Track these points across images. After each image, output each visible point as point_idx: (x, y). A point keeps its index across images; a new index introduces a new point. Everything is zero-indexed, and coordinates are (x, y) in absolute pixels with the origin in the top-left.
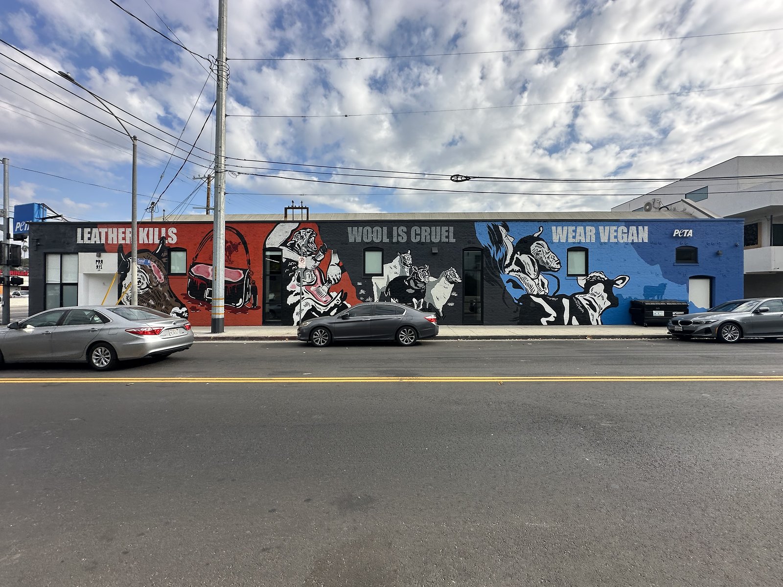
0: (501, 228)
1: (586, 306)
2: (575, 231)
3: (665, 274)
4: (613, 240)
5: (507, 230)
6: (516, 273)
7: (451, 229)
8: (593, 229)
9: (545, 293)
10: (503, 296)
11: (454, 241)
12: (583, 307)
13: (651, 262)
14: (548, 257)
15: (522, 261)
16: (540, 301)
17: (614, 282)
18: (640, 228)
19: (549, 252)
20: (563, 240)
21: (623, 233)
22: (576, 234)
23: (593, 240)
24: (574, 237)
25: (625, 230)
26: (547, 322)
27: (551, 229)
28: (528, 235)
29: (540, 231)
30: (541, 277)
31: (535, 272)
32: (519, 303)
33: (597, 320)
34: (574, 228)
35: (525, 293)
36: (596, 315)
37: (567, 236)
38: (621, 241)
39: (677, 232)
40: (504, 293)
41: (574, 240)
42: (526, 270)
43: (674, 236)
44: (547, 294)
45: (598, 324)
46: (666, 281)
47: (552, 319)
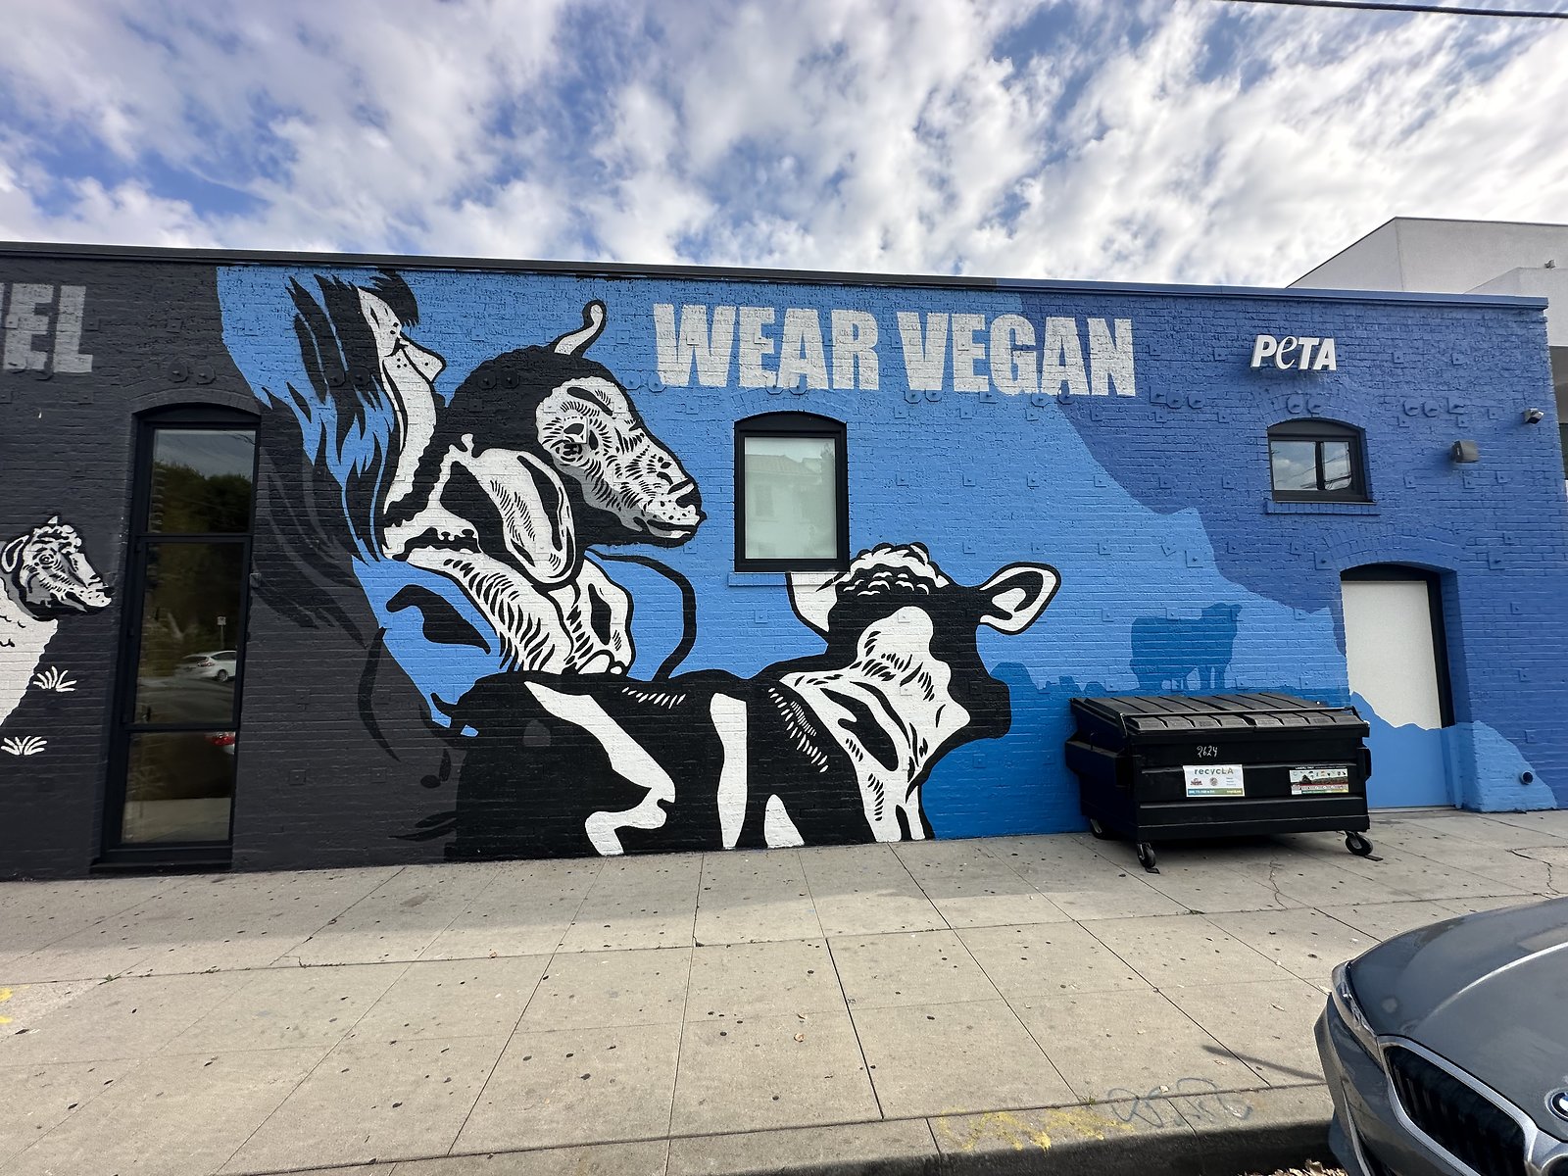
0: (369, 302)
1: (842, 736)
2: (774, 332)
3: (1229, 556)
4: (968, 382)
5: (407, 312)
6: (447, 554)
7: (74, 298)
8: (868, 322)
9: (613, 664)
10: (365, 689)
11: (84, 364)
12: (824, 738)
13: (1160, 496)
14: (633, 467)
15: (487, 488)
16: (582, 711)
17: (980, 602)
18: (1097, 326)
19: (638, 439)
20: (714, 377)
21: (1015, 348)
22: (778, 347)
23: (871, 380)
24: (771, 363)
25: (1026, 335)
26: (624, 833)
27: (650, 315)
28: (524, 343)
29: (588, 323)
30: (589, 574)
31: (559, 547)
32: (457, 726)
33: (901, 814)
34: (768, 315)
35: (491, 665)
36: (896, 783)
37: (735, 356)
38: (1008, 388)
39: (1266, 346)
40: (371, 669)
41: (769, 379)
42: (508, 537)
43: (1256, 363)
44: (626, 669)
45: (906, 835)
46: (1233, 593)
47: (648, 816)
